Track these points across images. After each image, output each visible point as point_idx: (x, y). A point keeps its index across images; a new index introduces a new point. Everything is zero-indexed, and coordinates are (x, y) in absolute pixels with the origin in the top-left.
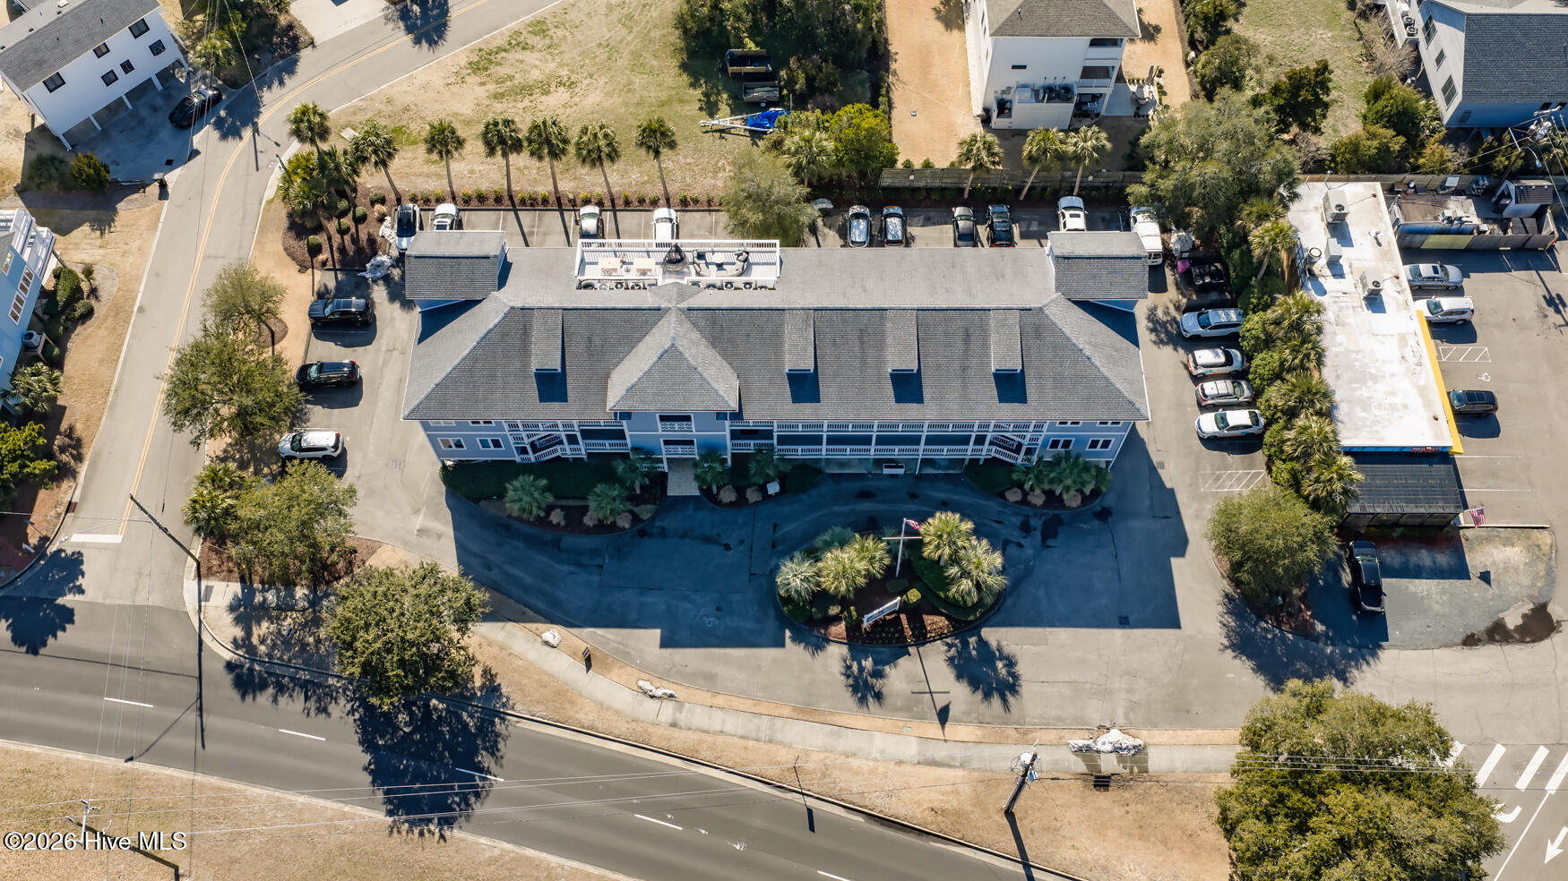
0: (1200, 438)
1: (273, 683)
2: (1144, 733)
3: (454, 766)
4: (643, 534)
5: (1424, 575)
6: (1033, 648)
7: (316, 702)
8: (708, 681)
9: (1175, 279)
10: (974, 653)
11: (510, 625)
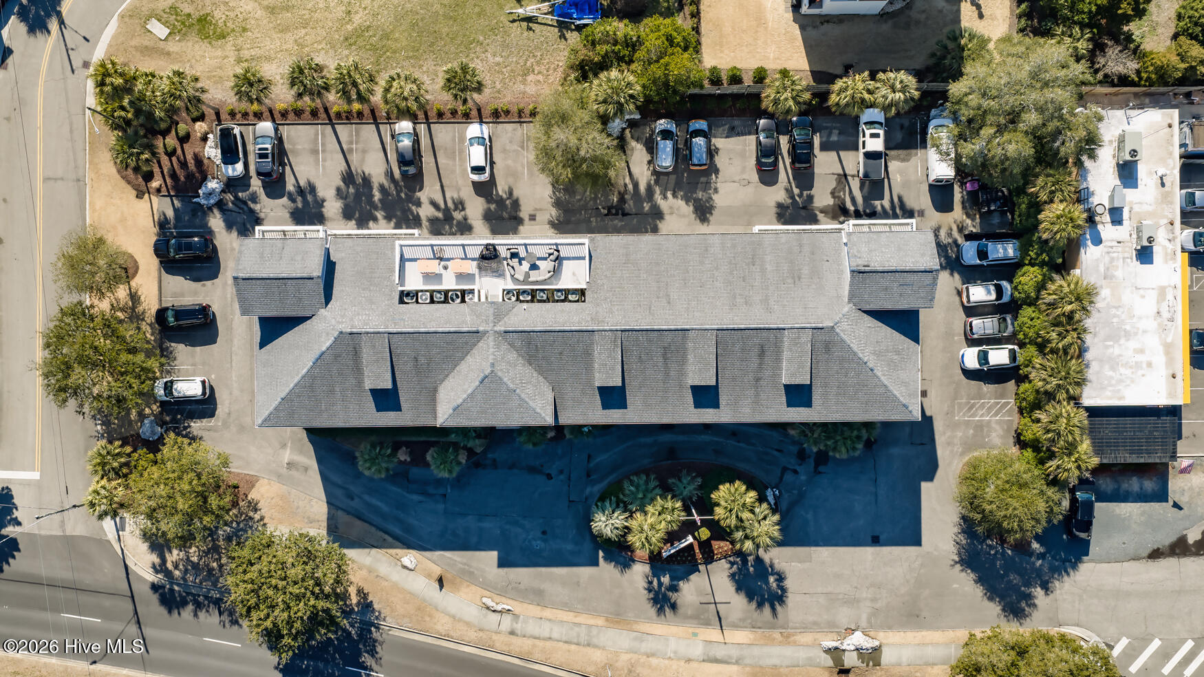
0: (962, 369)
1: (191, 601)
2: (881, 635)
3: (345, 665)
4: (477, 465)
5: (1131, 499)
6: (799, 565)
7: (229, 616)
8: (537, 596)
9: (962, 197)
10: (751, 569)
11: (374, 551)
